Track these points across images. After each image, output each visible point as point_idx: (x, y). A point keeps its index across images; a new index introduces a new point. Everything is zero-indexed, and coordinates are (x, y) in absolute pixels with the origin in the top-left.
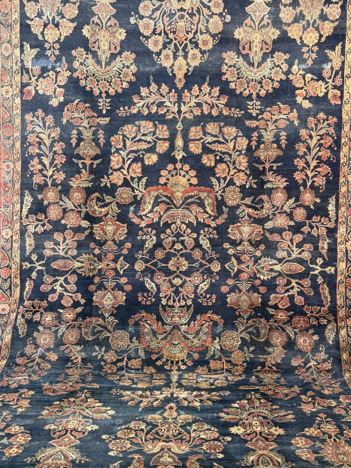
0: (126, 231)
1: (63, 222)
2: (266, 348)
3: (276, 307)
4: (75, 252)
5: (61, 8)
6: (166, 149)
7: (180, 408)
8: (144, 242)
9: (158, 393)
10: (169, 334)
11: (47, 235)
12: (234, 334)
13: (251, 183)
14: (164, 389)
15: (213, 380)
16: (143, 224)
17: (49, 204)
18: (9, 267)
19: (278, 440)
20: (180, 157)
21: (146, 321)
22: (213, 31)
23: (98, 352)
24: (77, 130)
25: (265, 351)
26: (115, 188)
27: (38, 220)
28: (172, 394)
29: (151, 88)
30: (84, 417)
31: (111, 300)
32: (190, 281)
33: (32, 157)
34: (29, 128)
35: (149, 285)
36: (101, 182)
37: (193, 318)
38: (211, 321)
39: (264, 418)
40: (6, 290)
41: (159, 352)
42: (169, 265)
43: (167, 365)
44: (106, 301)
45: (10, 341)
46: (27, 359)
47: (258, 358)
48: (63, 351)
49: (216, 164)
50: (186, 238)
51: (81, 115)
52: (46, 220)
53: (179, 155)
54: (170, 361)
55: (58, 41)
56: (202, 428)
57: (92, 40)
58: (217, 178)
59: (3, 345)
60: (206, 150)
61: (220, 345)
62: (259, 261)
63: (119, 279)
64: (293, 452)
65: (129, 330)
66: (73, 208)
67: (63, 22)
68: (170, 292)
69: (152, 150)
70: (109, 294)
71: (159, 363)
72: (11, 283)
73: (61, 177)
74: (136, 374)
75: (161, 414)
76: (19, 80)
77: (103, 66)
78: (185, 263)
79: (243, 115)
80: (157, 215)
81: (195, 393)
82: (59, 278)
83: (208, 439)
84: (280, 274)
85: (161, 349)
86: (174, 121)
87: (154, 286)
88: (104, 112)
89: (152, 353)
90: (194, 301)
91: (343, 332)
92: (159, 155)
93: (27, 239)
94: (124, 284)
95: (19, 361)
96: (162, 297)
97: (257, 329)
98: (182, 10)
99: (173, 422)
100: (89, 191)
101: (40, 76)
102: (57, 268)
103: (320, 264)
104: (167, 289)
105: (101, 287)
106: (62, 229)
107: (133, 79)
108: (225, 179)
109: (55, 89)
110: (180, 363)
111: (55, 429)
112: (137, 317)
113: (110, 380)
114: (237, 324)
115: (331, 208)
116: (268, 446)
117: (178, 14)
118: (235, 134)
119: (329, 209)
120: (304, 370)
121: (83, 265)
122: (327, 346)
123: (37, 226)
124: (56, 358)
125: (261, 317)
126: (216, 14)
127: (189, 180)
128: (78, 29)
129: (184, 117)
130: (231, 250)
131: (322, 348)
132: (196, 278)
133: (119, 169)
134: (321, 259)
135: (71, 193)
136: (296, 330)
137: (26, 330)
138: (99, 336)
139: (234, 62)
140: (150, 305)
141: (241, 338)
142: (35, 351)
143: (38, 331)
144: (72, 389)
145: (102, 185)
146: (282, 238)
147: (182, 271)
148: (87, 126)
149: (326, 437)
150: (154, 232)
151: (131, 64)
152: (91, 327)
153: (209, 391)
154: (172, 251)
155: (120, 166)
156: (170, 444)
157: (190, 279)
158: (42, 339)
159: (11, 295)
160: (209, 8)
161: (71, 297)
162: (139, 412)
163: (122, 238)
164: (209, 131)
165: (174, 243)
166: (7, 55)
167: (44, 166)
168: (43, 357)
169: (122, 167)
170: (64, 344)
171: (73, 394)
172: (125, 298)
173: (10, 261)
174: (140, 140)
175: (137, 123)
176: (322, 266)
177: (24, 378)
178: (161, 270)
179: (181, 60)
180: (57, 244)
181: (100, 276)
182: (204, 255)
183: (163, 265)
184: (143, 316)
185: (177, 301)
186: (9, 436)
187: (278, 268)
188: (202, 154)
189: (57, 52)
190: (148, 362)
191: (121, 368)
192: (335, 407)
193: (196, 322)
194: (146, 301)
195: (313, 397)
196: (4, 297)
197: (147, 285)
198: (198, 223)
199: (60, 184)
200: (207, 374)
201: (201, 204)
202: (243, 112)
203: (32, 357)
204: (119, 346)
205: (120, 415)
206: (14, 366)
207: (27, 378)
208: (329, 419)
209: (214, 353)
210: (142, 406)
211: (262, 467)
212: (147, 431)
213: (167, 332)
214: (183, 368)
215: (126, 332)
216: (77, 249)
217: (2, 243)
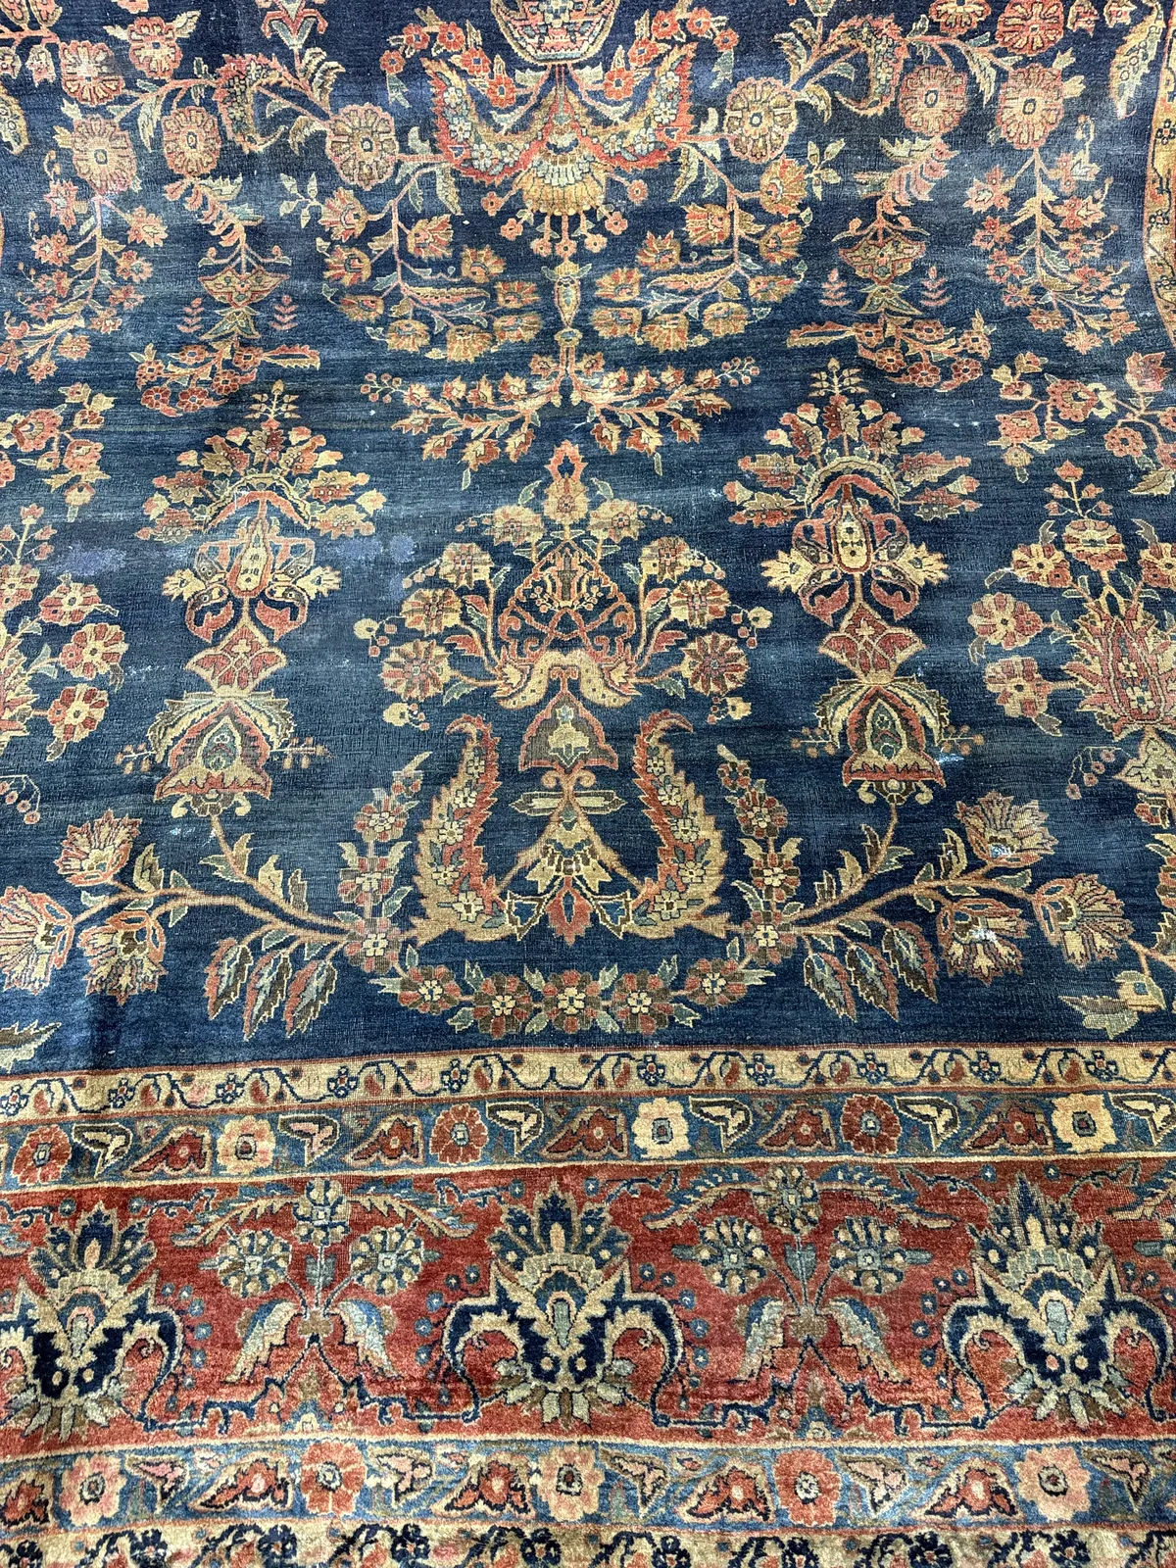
2: (884, 142)
7: (600, 464)
9: (516, 385)
10: (536, 107)
12: (776, 91)
14: (536, 364)
15: (697, 300)
19: (927, 611)
21: (446, 56)
23: (296, 199)
25: (880, 154)
28: (566, 390)
30: (287, 525)
37: (622, 32)
38: (690, 40)
39: (879, 505)
41: (507, 186)
43: (541, 236)
46: (69, 243)
47: (854, 184)
48: (179, 205)
54: (547, 219)
56: (672, 569)
61: (723, 143)
64: (977, 679)
65: (391, 101)
71: (511, 230)
74: (438, 285)
75: (535, 505)
81: (641, 380)
83: (697, 623)
85: (513, 170)
89: (482, 189)
95: (43, 250)
97: (861, 64)
99: (578, 540)
110: (585, 225)
111: (197, 597)
112: (409, 39)
113: (354, 326)
114: (786, 47)
116: (889, 643)
122: (1105, 125)
124: (162, 233)
125: (881, 9)
131: (1086, 131)
136: (1006, 63)
137: (22, 123)
138: (286, 135)
141: (801, 106)
142: (82, 207)
144: (230, 381)
152: (250, 98)
153: (689, 362)
156: (577, 657)
158: (90, 155)
162: (464, 496)
168: (115, 230)
170: (174, 178)
171: (235, 406)
177: (70, 324)
184: (434, 35)
186: (57, 636)
190: (476, 230)
191: (384, 265)
192: (1111, 422)
193: (634, 51)
195: (1035, 378)
200: (677, 270)
203: (82, 232)
204: (366, 170)
205: (403, 511)
206: (33, 272)
207: (81, 323)
208: (1092, 491)
209: (700, 176)
210: (472, 464)
211: (873, 756)
212: (498, 593)
213: (527, 97)
214: (596, 250)
215: (378, 109)
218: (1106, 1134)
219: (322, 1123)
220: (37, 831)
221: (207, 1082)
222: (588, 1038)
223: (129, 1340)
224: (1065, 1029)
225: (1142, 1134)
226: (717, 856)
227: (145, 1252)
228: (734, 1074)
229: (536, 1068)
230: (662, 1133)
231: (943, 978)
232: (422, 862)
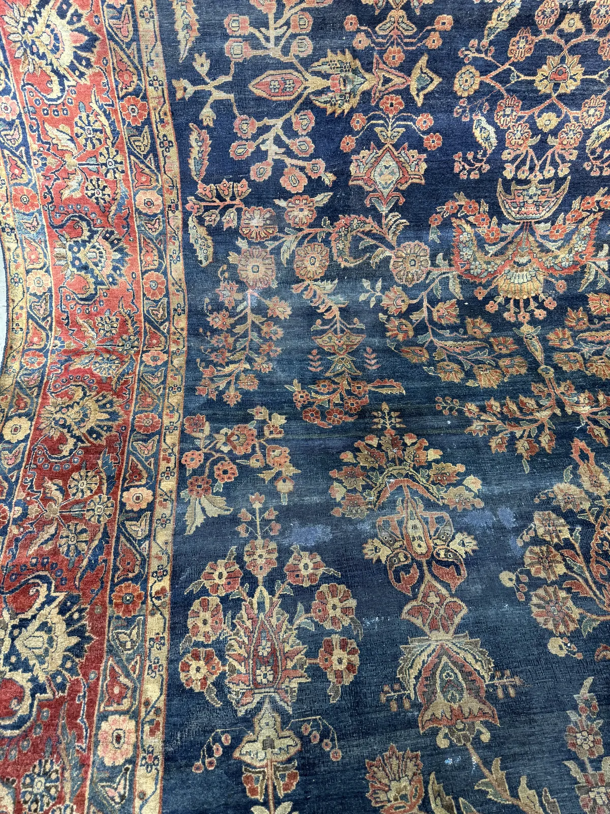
4: (307, 47)
8: (487, 11)
9: (529, 402)
10: (511, 243)
14: (535, 388)
18: (140, 94)
21: (465, 217)
23: (369, 292)
28: (560, 405)
30: (428, 504)
31: (392, 173)
32: (576, 119)
35: (483, 131)
37: (565, 206)
38: (600, 210)
40: (145, 157)
41: (489, 283)
42: (537, 78)
43: (509, 310)
44: (381, 174)
45: (183, 277)
46: (230, 317)
48: (300, 296)
54: (512, 301)
59: (170, 286)
61: (609, 262)
63: (414, 121)
65: (430, 239)
68: (527, 148)
70: (388, 157)
71: (491, 307)
72: (152, 138)
74: (455, 340)
75: (575, 482)
78: (578, 70)
82: (273, 122)
85: (492, 276)
87: (493, 135)
89: (474, 285)
90: (576, 168)
93: (178, 9)
94: (424, 133)
95: (214, 321)
96: (507, 161)
102: (264, 95)
104: (521, 142)
105: (369, 139)
110: (533, 305)
112: (448, 208)
113: (415, 366)
121: (329, 83)
124: (289, 311)
132: (592, 111)
137: (211, 250)
138: (370, 258)
140: (476, 182)
142: (239, 297)
143: (238, 250)
147: (565, 94)
152: (350, 238)
157: (577, 113)
158: (249, 268)
159: (158, 167)
161: (302, 169)
162: (529, 477)
165: (563, 13)
168: (260, 309)
170: (298, 281)
171: (364, 420)
172: (424, 166)
173: (139, 75)
177: (240, 367)
178: (515, 92)
180: (261, 22)
181: (365, 112)
183: (523, 77)
184: (461, 206)
185: (537, 168)
186: (303, 596)
190: (471, 307)
191: (420, 328)
193: (570, 215)
194: (469, 172)
196: (142, 172)
197: (477, 133)
200: (589, 330)
203: (238, 310)
204: (410, 276)
205: (497, 490)
206: (209, 334)
207: (248, 366)
209: (595, 278)
210: (525, 455)
212: (581, 547)
213: (506, 237)
214: (541, 318)
215: (422, 244)
216: (313, 35)
217: (107, 19)
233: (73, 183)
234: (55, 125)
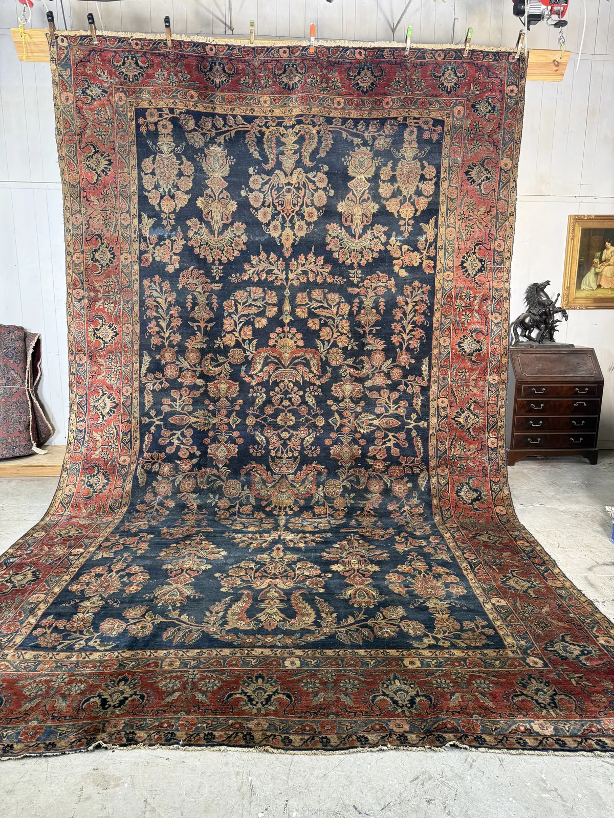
0: (238, 389)
1: (179, 380)
2: (365, 494)
3: (374, 458)
4: (191, 408)
5: (176, 181)
6: (274, 313)
7: (287, 549)
8: (254, 399)
9: (266, 535)
10: (277, 483)
11: (165, 392)
12: (337, 482)
13: (353, 345)
14: (272, 532)
15: (316, 523)
16: (254, 383)
17: (167, 363)
18: (129, 422)
19: (374, 575)
20: (288, 321)
21: (256, 471)
22: (318, 204)
23: (212, 499)
24: (192, 295)
25: (364, 497)
26: (227, 349)
27: (155, 378)
28: (279, 536)
29: (261, 256)
30: (199, 557)
31: (225, 452)
32: (297, 435)
33: (150, 320)
34: (147, 292)
35: (260, 438)
36: (215, 343)
37: (300, 468)
38: (316, 470)
39: (362, 556)
40: (127, 443)
41: (268, 499)
42: (278, 420)
43: (276, 511)
44: (220, 452)
45: (130, 490)
46: (147, 506)
47: (358, 503)
48: (180, 499)
49: (320, 328)
50: (293, 395)
51: (196, 281)
52: (164, 379)
53: (287, 319)
54: (278, 507)
55: (174, 212)
56: (305, 566)
57: (205, 211)
58: (321, 340)
59: (124, 494)
60: (312, 315)
61: (324, 493)
62: (360, 417)
63: (232, 433)
64: (387, 587)
65: (241, 479)
66: (189, 367)
67: (179, 194)
68: (279, 444)
69: (262, 314)
70: (223, 446)
71: (268, 509)
72: (131, 437)
73: (177, 338)
74: (247, 519)
75: (269, 555)
76: (138, 248)
77: (216, 235)
78: (293, 418)
79: (345, 283)
80: (266, 374)
81: (300, 535)
82: (176, 432)
83: (311, 575)
84: (378, 428)
85: (269, 496)
86: (282, 287)
87: (264, 440)
88: (217, 278)
89: (262, 500)
90: (301, 452)
91: (434, 480)
92: (268, 319)
93: (146, 397)
94: (236, 438)
95: (139, 507)
96: (271, 449)
97: (357, 477)
98: (289, 184)
99: (280, 561)
100: (203, 352)
101: (157, 244)
102: (174, 423)
103: (414, 419)
104: (276, 442)
105: (215, 440)
106: (179, 386)
107: (244, 248)
108: (329, 341)
109: (171, 256)
110: (288, 509)
111: (171, 569)
112: (248, 467)
113: (224, 525)
114: (339, 473)
115: (424, 368)
116: (364, 581)
117: (285, 188)
118: (338, 300)
119: (423, 369)
120: (399, 514)
121: (197, 420)
122: (420, 493)
123: (155, 384)
124: (174, 505)
125: (361, 467)
126: (321, 189)
127: (296, 342)
128: (192, 201)
129: (292, 284)
130: (334, 406)
131: (415, 494)
132: (302, 432)
133: (231, 332)
134: (415, 415)
135: (187, 354)
136: (392, 479)
137: (145, 479)
138: (213, 485)
139: (338, 233)
140: (260, 457)
141: (343, 486)
142: (154, 499)
143: (157, 481)
144: (187, 533)
145: (216, 346)
146: (380, 396)
147: (290, 426)
148: (202, 292)
149: (416, 573)
150: (264, 389)
151: (242, 234)
152: (205, 476)
153: (313, 533)
154: (281, 407)
155: (232, 328)
156: (277, 580)
157: (297, 433)
158: (160, 487)
159: (131, 447)
160: (314, 182)
161: (187, 449)
162: (249, 553)
163: (234, 396)
164: (314, 297)
165: (282, 400)
166: (126, 224)
167: (161, 328)
168: (161, 504)
169: (234, 330)
170: (181, 493)
171: (188, 537)
172: (237, 450)
173: (130, 416)
174: (251, 305)
175: (247, 289)
176: (416, 421)
177: (143, 523)
178: (270, 424)
179: (288, 230)
180: (174, 400)
181: (214, 430)
182: (309, 410)
183: (272, 420)
184: (254, 467)
185: (285, 453)
186: (129, 575)
187: (376, 422)
188: (308, 318)
189: (173, 222)
190: (258, 508)
191: (234, 514)
192: (426, 546)
193: (302, 472)
194: (257, 453)
195: (406, 538)
196: (125, 449)
197: (257, 438)
198: (304, 381)
199: (177, 345)
200: (312, 518)
201: (307, 364)
202: (345, 280)
203: (152, 504)
204: (232, 494)
205: (232, 555)
206: (135, 512)
207: (147, 523)
208: (419, 557)
209: (318, 500)
210: (252, 548)
211: (358, 599)
212: (256, 569)
213: (275, 480)
214: (290, 514)
215: (238, 481)
216: (192, 405)
217: (123, 399)
218: (418, 664)
219: (194, 660)
220: (118, 609)
221: (161, 653)
222: (273, 646)
223: (130, 699)
224: (409, 647)
225: (429, 665)
226: (313, 616)
227: (138, 683)
228: (315, 654)
229: (257, 652)
230: (293, 663)
231: (375, 637)
232: (229, 615)
233: (97, 453)
234: (96, 431)
